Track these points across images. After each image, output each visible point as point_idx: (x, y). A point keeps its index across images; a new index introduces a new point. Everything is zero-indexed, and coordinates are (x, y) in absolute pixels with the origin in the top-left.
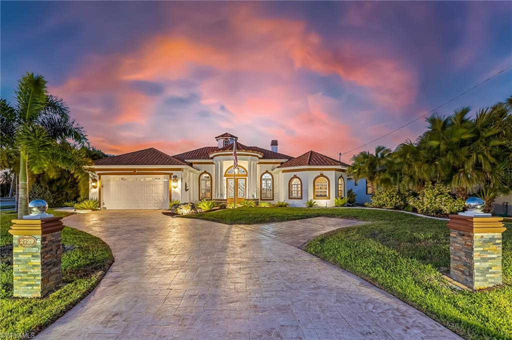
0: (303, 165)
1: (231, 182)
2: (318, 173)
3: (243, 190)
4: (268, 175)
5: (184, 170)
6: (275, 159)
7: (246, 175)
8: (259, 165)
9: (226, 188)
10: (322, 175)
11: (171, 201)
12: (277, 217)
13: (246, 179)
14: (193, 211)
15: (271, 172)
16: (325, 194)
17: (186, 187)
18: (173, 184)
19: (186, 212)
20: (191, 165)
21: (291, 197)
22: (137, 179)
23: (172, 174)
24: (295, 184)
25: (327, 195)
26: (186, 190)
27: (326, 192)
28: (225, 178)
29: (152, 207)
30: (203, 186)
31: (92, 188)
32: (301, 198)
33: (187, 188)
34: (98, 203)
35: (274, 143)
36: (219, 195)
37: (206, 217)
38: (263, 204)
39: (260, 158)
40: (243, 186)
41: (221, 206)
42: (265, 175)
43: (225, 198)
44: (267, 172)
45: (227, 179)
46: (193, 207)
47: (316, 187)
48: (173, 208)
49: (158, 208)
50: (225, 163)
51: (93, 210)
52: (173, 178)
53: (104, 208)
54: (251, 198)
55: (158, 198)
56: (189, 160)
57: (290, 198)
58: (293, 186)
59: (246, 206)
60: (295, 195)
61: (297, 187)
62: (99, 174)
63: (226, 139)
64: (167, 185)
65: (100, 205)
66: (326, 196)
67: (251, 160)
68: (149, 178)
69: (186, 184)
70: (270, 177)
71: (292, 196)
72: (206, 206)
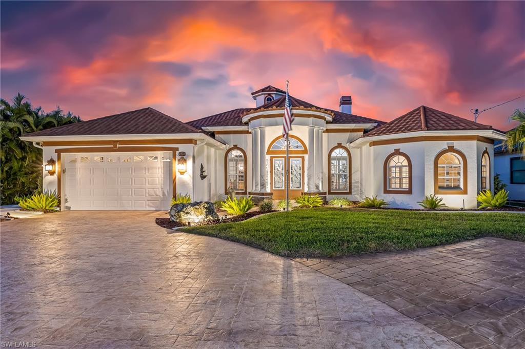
0: (416, 130)
1: (279, 163)
2: (444, 145)
3: (299, 177)
4: (342, 151)
5: (198, 142)
6: (354, 123)
7: (305, 152)
8: (327, 134)
9: (269, 173)
10: (451, 149)
11: (175, 197)
12: (392, 239)
13: (303, 158)
14: (210, 217)
15: (347, 145)
16: (457, 184)
17: (202, 171)
18: (178, 167)
19: (197, 221)
20: (212, 135)
21: (388, 189)
22: (119, 159)
23: (177, 149)
24: (396, 167)
25: (462, 186)
26: (203, 177)
27: (459, 180)
28: (268, 157)
29: (144, 206)
30: (231, 171)
31: (46, 175)
32: (409, 192)
33: (205, 174)
34: (58, 200)
35: (346, 101)
36: (259, 186)
37: (235, 234)
38: (338, 203)
39: (328, 122)
40: (298, 170)
41: (262, 207)
42: (337, 151)
43: (268, 190)
44: (340, 146)
45: (272, 158)
46: (210, 211)
47: (440, 171)
48: (173, 213)
49: (154, 209)
50: (268, 130)
51: (46, 211)
52: (178, 157)
53: (67, 207)
54: (314, 190)
55: (155, 193)
56: (208, 128)
57: (386, 191)
58: (393, 169)
59: (306, 206)
60: (395, 186)
61: (401, 172)
62: (57, 151)
63: (269, 95)
64: (169, 169)
65: (59, 202)
66: (457, 187)
67: (315, 124)
68: (139, 156)
69: (202, 167)
70: (345, 154)
71: (390, 188)
72: (235, 207)
